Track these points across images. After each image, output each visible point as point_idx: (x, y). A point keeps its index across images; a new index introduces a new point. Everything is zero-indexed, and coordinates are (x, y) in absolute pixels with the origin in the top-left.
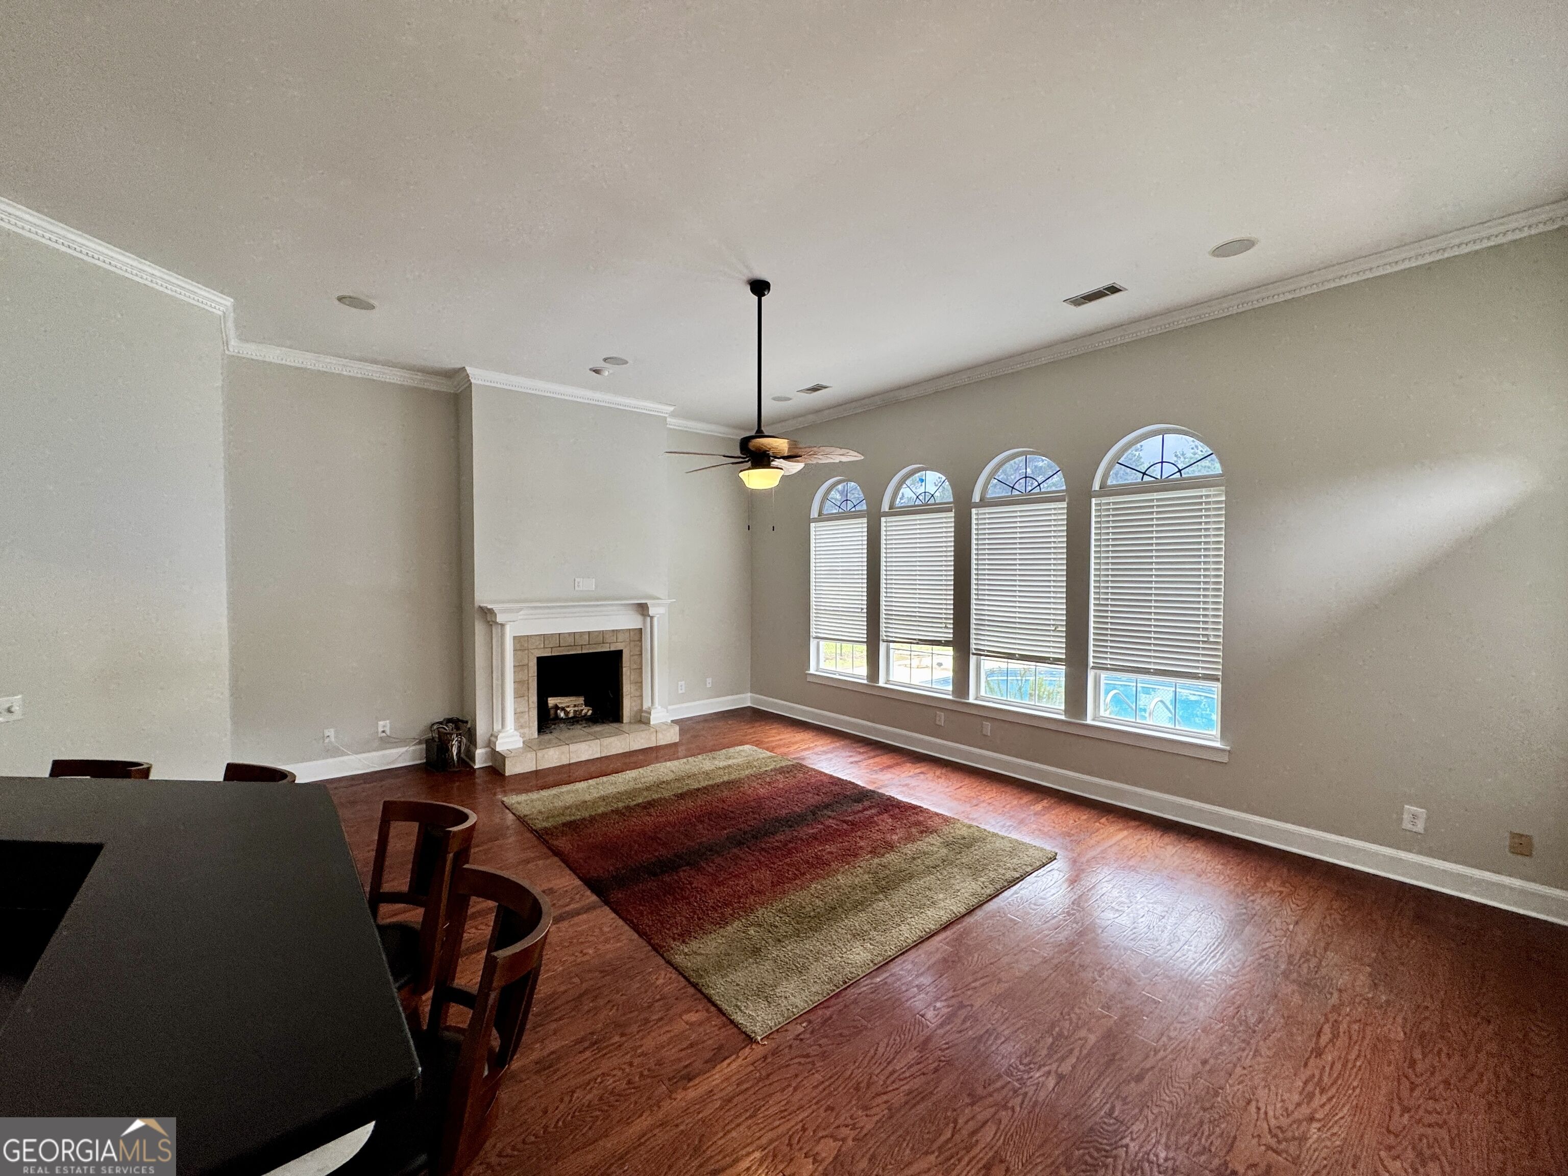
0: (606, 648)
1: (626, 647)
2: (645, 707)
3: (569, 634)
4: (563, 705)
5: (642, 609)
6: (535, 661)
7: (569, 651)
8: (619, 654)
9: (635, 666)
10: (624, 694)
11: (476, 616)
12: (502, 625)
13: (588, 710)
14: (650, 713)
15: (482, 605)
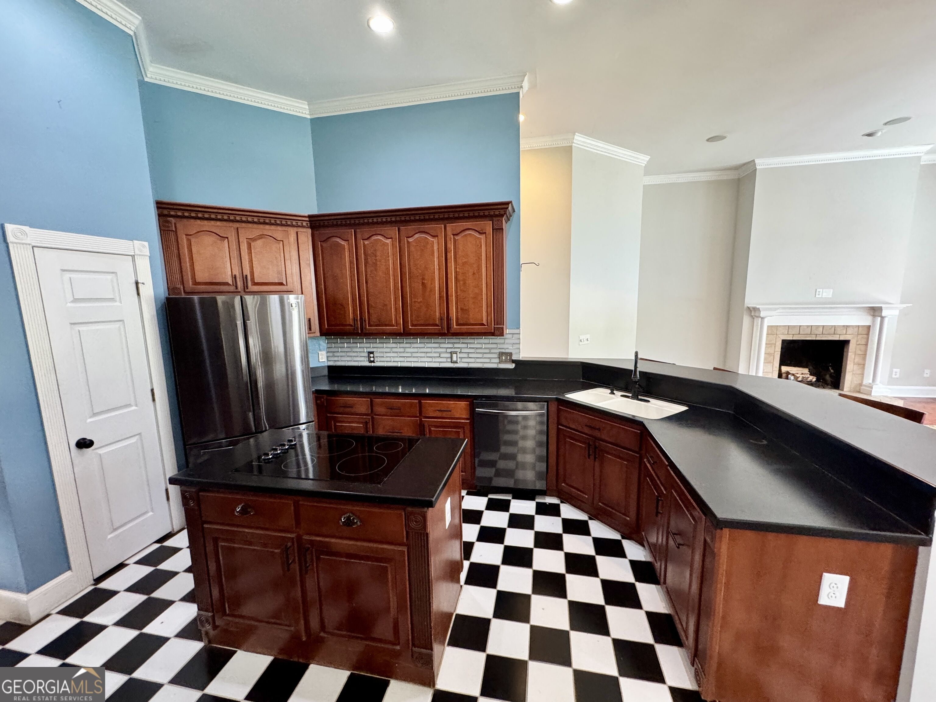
0: (836, 338)
1: (853, 338)
2: (865, 382)
3: (808, 326)
4: (794, 372)
5: (875, 311)
6: (780, 342)
7: (806, 337)
8: (846, 343)
9: (859, 352)
10: (847, 371)
11: (745, 312)
12: (763, 318)
13: (813, 378)
14: (872, 388)
15: (749, 306)
